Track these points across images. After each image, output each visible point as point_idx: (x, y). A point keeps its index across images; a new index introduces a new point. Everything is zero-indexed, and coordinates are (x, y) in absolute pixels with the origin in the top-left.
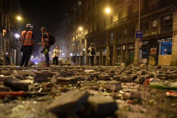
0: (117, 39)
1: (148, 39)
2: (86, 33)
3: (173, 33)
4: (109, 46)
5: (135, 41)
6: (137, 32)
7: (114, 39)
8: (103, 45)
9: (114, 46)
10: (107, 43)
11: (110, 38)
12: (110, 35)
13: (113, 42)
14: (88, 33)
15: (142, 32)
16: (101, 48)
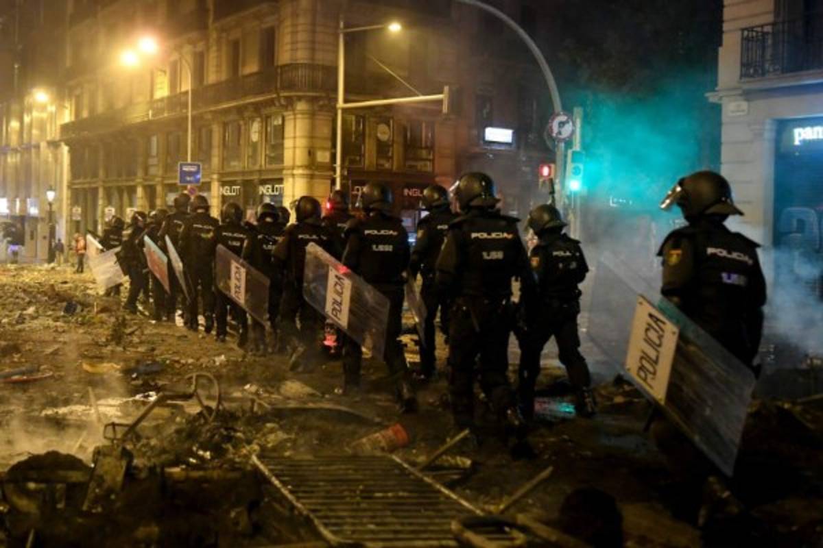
0: (169, 161)
1: (239, 178)
2: (67, 117)
3: (285, 172)
4: (145, 187)
5: (212, 179)
6: (181, 165)
7: (159, 161)
8: (127, 181)
9: (159, 189)
10: (140, 173)
11: (148, 155)
12: (149, 141)
13: (156, 171)
14: (73, 119)
15: (199, 166)
16: (120, 191)
